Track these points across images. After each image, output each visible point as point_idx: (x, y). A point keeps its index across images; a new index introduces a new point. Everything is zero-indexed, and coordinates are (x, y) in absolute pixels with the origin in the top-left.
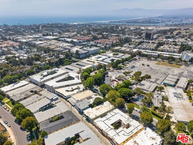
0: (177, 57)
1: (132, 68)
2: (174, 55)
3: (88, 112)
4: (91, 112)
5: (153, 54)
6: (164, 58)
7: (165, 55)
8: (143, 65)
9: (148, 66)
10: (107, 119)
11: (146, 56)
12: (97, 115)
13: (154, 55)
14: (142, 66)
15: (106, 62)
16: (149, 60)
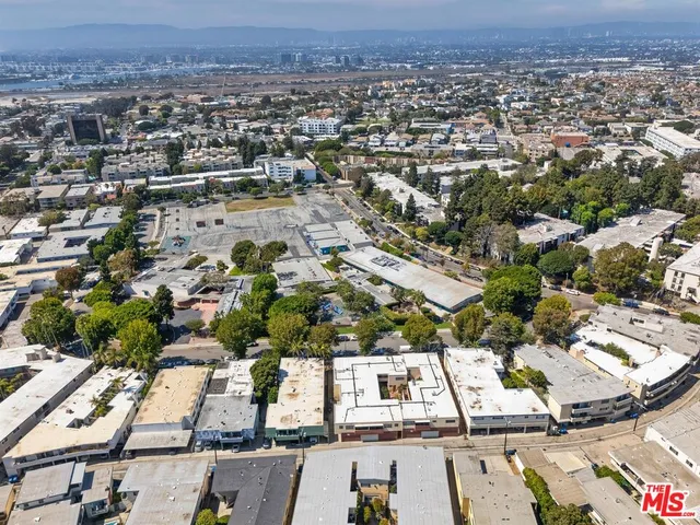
0: (259, 177)
1: (181, 244)
2: (253, 174)
3: (283, 419)
4: (293, 413)
5: (182, 184)
6: (228, 190)
7: (225, 180)
8: (201, 224)
9: (219, 222)
10: (356, 395)
11: (170, 196)
12: (322, 406)
13: (193, 187)
14: (201, 230)
15: (56, 259)
16: (195, 204)
